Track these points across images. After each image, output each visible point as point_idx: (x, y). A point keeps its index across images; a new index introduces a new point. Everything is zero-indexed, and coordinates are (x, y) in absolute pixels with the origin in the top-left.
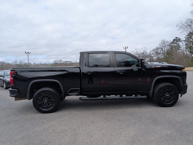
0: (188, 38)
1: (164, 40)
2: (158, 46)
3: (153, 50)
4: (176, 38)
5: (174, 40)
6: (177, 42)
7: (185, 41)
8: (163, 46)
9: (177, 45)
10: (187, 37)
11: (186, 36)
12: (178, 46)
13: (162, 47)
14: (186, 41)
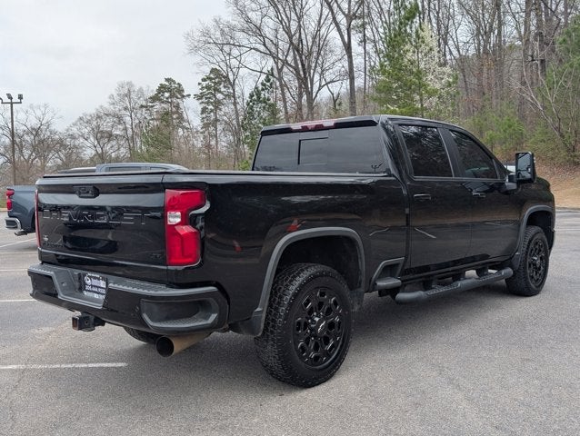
0: (208, 87)
1: (130, 84)
2: (106, 105)
3: (81, 119)
4: (167, 80)
5: (162, 89)
6: (171, 97)
7: (199, 97)
8: (126, 109)
9: (174, 109)
10: (204, 84)
11: (204, 80)
12: (177, 112)
13: (123, 112)
14: (204, 100)
